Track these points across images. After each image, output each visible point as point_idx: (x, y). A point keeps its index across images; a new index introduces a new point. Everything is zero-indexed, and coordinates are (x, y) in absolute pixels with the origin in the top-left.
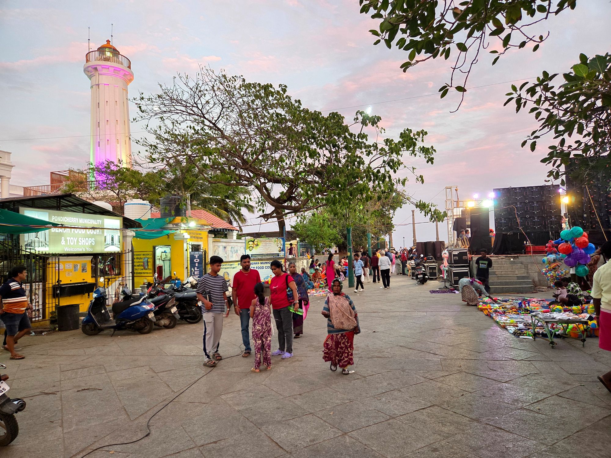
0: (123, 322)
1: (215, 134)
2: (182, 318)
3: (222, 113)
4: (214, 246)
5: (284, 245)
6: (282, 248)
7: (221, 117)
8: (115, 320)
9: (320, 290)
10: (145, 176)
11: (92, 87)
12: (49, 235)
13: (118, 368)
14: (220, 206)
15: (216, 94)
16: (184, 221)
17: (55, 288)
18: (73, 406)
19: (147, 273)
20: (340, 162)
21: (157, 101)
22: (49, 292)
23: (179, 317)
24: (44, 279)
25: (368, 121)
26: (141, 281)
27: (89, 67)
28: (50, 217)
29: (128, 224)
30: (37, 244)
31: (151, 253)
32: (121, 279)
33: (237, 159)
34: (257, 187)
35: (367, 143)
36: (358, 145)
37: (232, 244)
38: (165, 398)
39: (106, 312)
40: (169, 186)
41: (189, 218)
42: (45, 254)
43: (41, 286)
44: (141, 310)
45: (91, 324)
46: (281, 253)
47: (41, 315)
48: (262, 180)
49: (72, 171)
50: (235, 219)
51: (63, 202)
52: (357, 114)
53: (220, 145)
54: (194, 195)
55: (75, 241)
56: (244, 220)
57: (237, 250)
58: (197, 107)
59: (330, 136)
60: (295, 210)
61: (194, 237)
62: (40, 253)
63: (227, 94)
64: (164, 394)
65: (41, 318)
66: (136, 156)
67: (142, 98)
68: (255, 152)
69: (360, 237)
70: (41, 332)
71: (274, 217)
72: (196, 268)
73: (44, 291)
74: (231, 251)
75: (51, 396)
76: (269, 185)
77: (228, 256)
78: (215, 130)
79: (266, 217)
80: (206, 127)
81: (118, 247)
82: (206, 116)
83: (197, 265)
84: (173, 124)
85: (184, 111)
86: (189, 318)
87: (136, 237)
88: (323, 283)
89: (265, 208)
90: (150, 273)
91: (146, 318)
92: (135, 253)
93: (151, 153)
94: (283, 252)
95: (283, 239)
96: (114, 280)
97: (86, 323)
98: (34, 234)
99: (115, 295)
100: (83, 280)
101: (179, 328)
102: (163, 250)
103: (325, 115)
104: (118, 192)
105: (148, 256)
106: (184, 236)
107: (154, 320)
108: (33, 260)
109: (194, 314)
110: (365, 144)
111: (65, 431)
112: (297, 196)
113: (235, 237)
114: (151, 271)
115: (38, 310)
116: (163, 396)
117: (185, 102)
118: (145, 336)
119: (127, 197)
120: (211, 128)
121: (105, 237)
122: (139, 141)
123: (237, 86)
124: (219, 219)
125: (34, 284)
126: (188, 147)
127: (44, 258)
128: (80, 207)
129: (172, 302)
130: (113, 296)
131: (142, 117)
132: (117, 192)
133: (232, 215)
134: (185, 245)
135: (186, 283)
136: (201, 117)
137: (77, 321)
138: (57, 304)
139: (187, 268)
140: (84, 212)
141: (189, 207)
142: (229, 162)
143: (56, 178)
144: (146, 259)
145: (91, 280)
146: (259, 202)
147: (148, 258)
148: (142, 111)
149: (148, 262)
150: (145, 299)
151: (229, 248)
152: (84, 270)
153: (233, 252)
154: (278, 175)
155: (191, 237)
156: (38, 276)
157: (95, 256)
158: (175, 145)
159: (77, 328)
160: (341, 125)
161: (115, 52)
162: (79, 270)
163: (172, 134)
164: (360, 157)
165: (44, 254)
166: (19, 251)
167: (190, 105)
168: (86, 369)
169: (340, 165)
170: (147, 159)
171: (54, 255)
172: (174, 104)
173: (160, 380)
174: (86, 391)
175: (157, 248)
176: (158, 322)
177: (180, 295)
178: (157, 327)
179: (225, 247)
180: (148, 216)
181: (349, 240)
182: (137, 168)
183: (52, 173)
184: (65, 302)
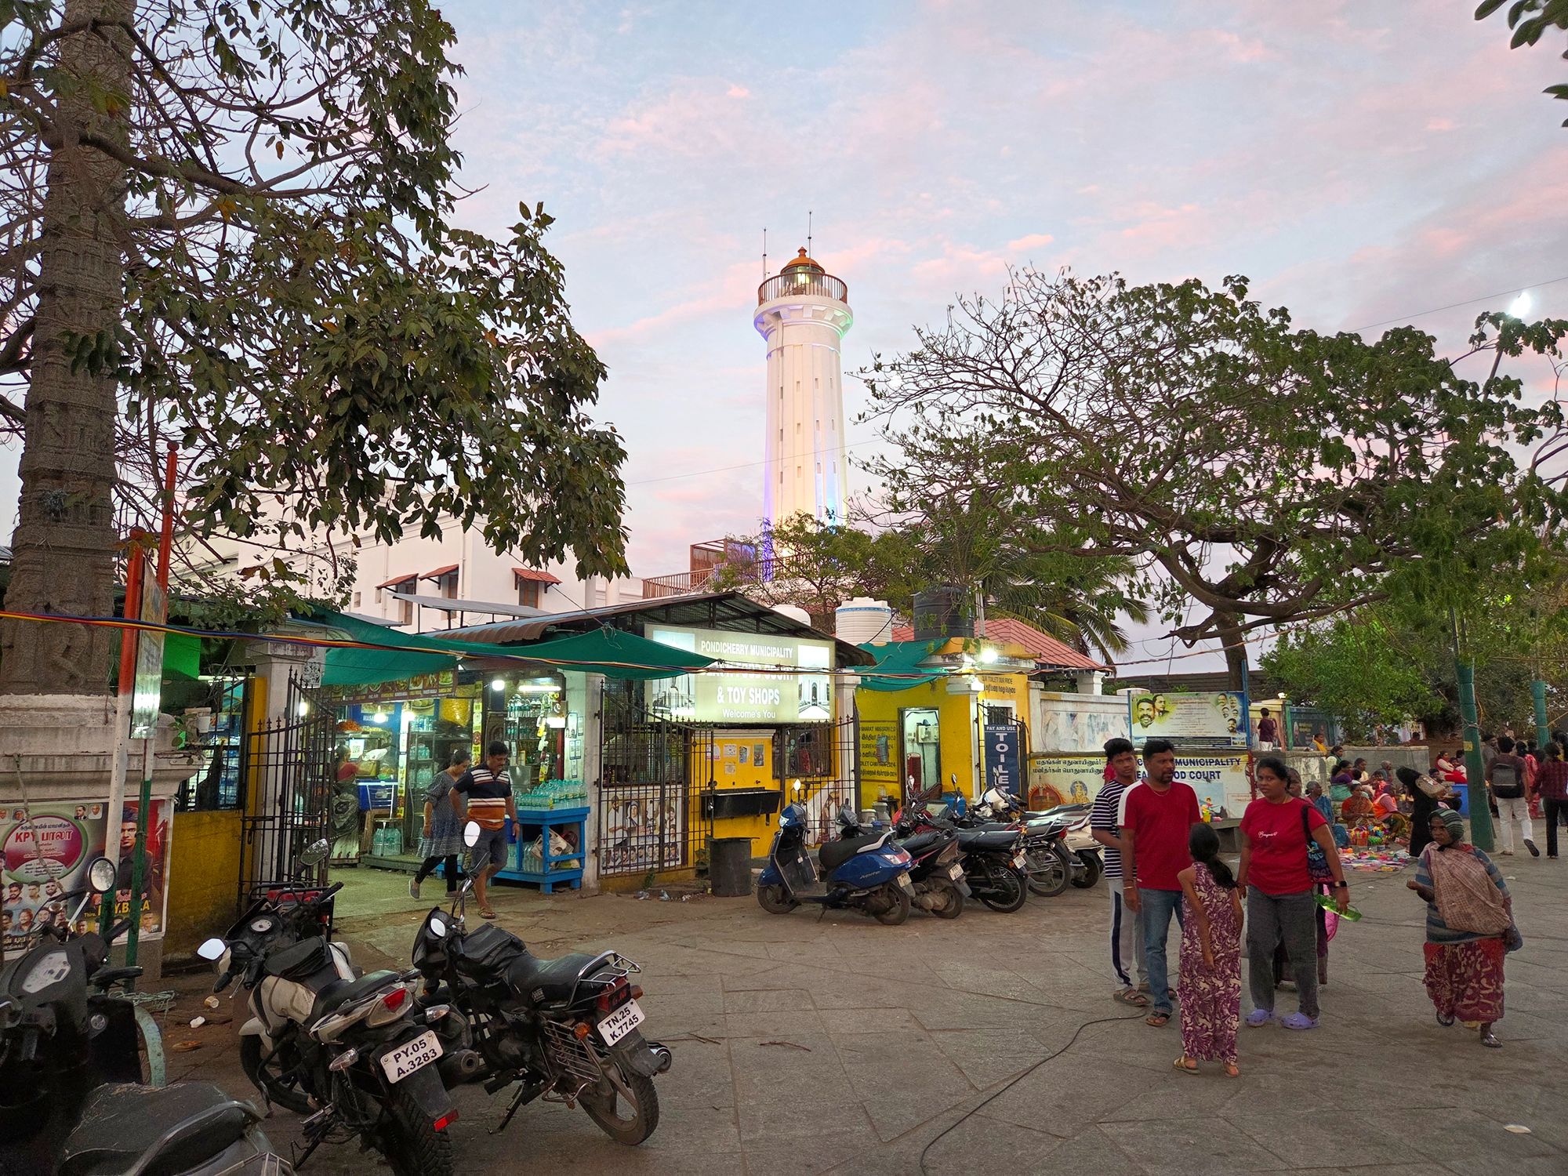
0: (844, 890)
1: (1043, 427)
2: (975, 895)
3: (1064, 374)
4: (1044, 713)
5: (1245, 713)
6: (1238, 723)
7: (1060, 385)
8: (825, 884)
9: (1372, 852)
10: (878, 542)
11: (769, 355)
12: (696, 682)
13: (839, 1003)
14: (1052, 606)
15: (1049, 330)
16: (972, 649)
17: (704, 799)
18: (755, 1081)
19: (887, 774)
20: (1425, 469)
21: (911, 368)
22: (695, 806)
23: (970, 892)
24: (685, 779)
25: (1520, 341)
26: (872, 791)
27: (763, 313)
28: (697, 644)
29: (846, 656)
30: (674, 702)
31: (894, 725)
32: (831, 785)
33: (1103, 487)
34: (1161, 556)
35: (1521, 405)
36: (1490, 414)
37: (1091, 707)
38: (955, 1100)
39: (806, 861)
40: (930, 563)
41: (981, 640)
42: (689, 723)
43: (680, 794)
44: (882, 865)
45: (776, 886)
46: (1236, 735)
47: (679, 857)
48: (1176, 536)
49: (732, 541)
50: (1096, 642)
51: (721, 611)
52: (1478, 324)
53: (1058, 453)
54: (990, 582)
55: (743, 694)
56: (1121, 644)
57: (1105, 724)
58: (1003, 369)
59: (1391, 396)
60: (1278, 615)
61: (995, 689)
62: (680, 720)
63: (1077, 326)
64: (953, 1089)
65: (679, 863)
66: (863, 499)
67: (878, 367)
68: (1154, 464)
69: (1503, 694)
70: (682, 894)
71: (1212, 635)
72: (1000, 767)
73: (685, 803)
74: (1090, 726)
75: (710, 1046)
76: (1193, 549)
77: (1082, 738)
78: (1045, 418)
79: (1191, 635)
80: (1022, 415)
81: (826, 710)
82: (1024, 387)
83: (1002, 759)
84: (943, 416)
85: (970, 384)
86: (993, 897)
87: (863, 686)
88: (1381, 833)
89: (1183, 612)
90: (892, 774)
91: (894, 887)
92: (861, 725)
93: (893, 488)
94: (1244, 735)
95: (1241, 697)
96: (818, 786)
97: (767, 882)
98: (669, 680)
99: (821, 821)
100: (758, 782)
101: (970, 920)
102: (920, 718)
103: (1372, 339)
104: (821, 584)
105: (887, 733)
106: (969, 686)
107: (912, 893)
108: (667, 735)
109: (1004, 887)
110: (1512, 407)
111: (744, 1137)
112: (1280, 574)
113: (1098, 689)
114: (894, 770)
115: (675, 844)
116: (951, 1095)
117: (973, 360)
118: (893, 930)
119: (840, 593)
120: (1033, 414)
121: (801, 686)
122: (868, 465)
123: (1105, 301)
124: (1056, 642)
125: (667, 787)
126: (977, 467)
127: (686, 731)
128: (750, 620)
129: (951, 852)
130: (817, 824)
131: (877, 410)
132: (817, 582)
133: (1087, 629)
134: (973, 707)
135: (981, 806)
136: (1010, 390)
137: (746, 878)
138: (709, 833)
139: (978, 765)
140: (758, 631)
141: (981, 612)
142: (1081, 496)
143: (701, 557)
144: (883, 740)
145: (771, 785)
146: (1165, 595)
147: (888, 738)
148: (877, 396)
149: (887, 747)
150: (888, 839)
151: (1083, 718)
152: (758, 760)
153: (1096, 729)
154: (1224, 519)
155: (987, 688)
156: (674, 769)
157: (780, 728)
158: (948, 465)
159: (745, 892)
160: (1426, 362)
161: (816, 271)
162: (748, 759)
163: (941, 440)
164: (1497, 451)
165: (686, 724)
166: (643, 714)
167: (985, 366)
168: (774, 994)
169: (1426, 479)
170: (885, 505)
171: (704, 725)
172: (948, 370)
173: (938, 1052)
174: (779, 1047)
175: (907, 713)
176: (919, 898)
177: (970, 835)
178: (917, 911)
179: (1073, 716)
180: (887, 638)
181: (1467, 702)
182: (862, 526)
183: (694, 547)
184: (725, 830)
